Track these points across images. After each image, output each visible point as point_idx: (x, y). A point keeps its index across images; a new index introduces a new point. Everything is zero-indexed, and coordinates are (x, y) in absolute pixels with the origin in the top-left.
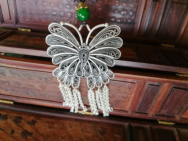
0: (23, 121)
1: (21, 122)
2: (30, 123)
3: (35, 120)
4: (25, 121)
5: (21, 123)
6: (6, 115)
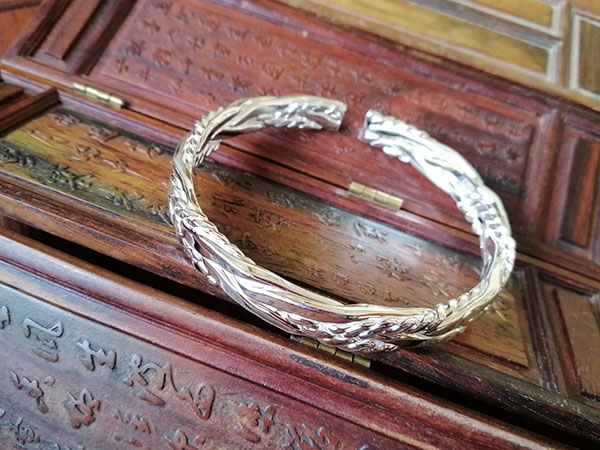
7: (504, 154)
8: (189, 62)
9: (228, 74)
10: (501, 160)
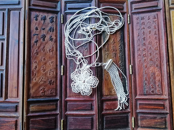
0: (51, 33)
2: (51, 38)
3: (53, 40)
6: (54, 22)
7: (152, 90)
8: (144, 28)
9: (145, 36)
10: (150, 90)
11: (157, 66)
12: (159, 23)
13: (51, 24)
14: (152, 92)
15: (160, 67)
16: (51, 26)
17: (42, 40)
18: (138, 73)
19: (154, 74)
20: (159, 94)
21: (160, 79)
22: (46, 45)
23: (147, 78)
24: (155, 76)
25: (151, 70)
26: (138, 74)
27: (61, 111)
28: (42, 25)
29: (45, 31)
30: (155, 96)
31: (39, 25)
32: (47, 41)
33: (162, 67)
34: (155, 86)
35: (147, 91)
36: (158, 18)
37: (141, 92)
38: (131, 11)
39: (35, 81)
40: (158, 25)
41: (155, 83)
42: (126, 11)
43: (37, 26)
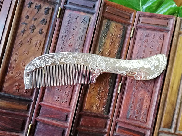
0: (43, 25)
1: (43, 24)
2: (41, 31)
3: (43, 34)
4: (43, 27)
5: (41, 24)
6: (49, 14)
9: (145, 55)
11: (148, 91)
12: (163, 46)
13: (45, 16)
14: (135, 117)
15: (151, 93)
16: (44, 18)
17: (30, 31)
18: (126, 93)
19: (143, 99)
20: (142, 121)
21: (148, 106)
22: (34, 37)
23: (134, 101)
24: (143, 102)
25: (141, 93)
26: (126, 95)
27: (32, 114)
28: (34, 14)
29: (36, 22)
30: (138, 122)
31: (31, 14)
32: (35, 33)
33: (153, 93)
34: (141, 113)
35: (130, 115)
36: (163, 40)
37: (124, 114)
38: (137, 24)
39: (12, 75)
40: (162, 47)
41: (141, 109)
42: (132, 23)
43: (28, 14)
